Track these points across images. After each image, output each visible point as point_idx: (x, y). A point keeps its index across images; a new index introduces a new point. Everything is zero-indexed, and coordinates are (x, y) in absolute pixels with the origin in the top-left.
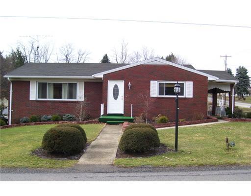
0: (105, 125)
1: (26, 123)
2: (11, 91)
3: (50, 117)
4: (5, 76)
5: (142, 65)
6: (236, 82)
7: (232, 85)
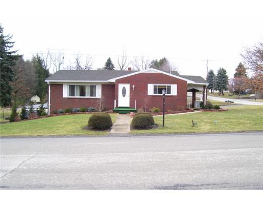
0: (118, 114)
1: (62, 113)
2: (50, 91)
3: (78, 109)
4: (46, 81)
5: (142, 73)
6: (207, 84)
7: (204, 86)
